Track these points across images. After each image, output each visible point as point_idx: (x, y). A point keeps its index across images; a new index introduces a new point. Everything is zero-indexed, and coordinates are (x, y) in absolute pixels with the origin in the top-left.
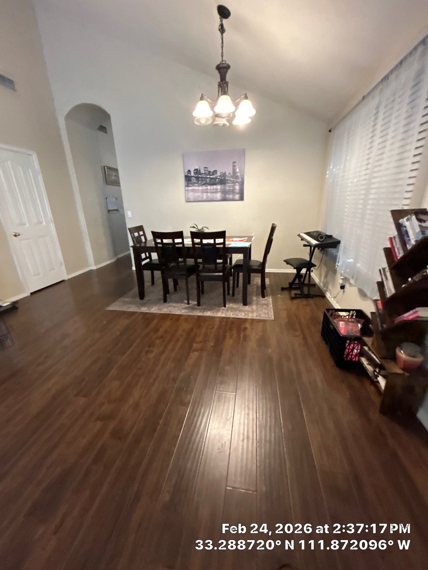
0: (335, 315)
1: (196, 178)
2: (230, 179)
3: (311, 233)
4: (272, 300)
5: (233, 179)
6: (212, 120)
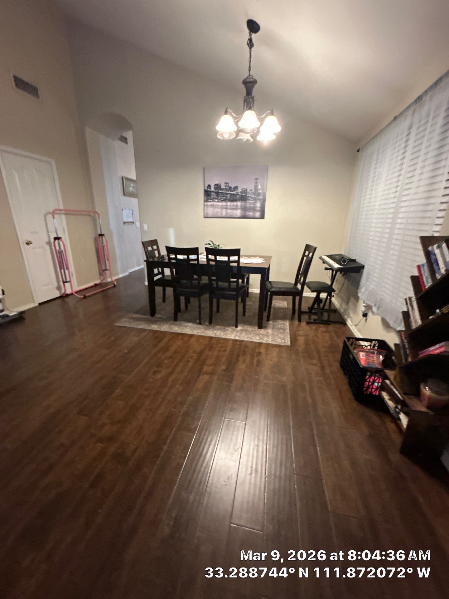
0: (355, 344)
1: (216, 194)
2: (251, 196)
3: (333, 256)
4: (290, 325)
5: (254, 196)
6: (236, 134)
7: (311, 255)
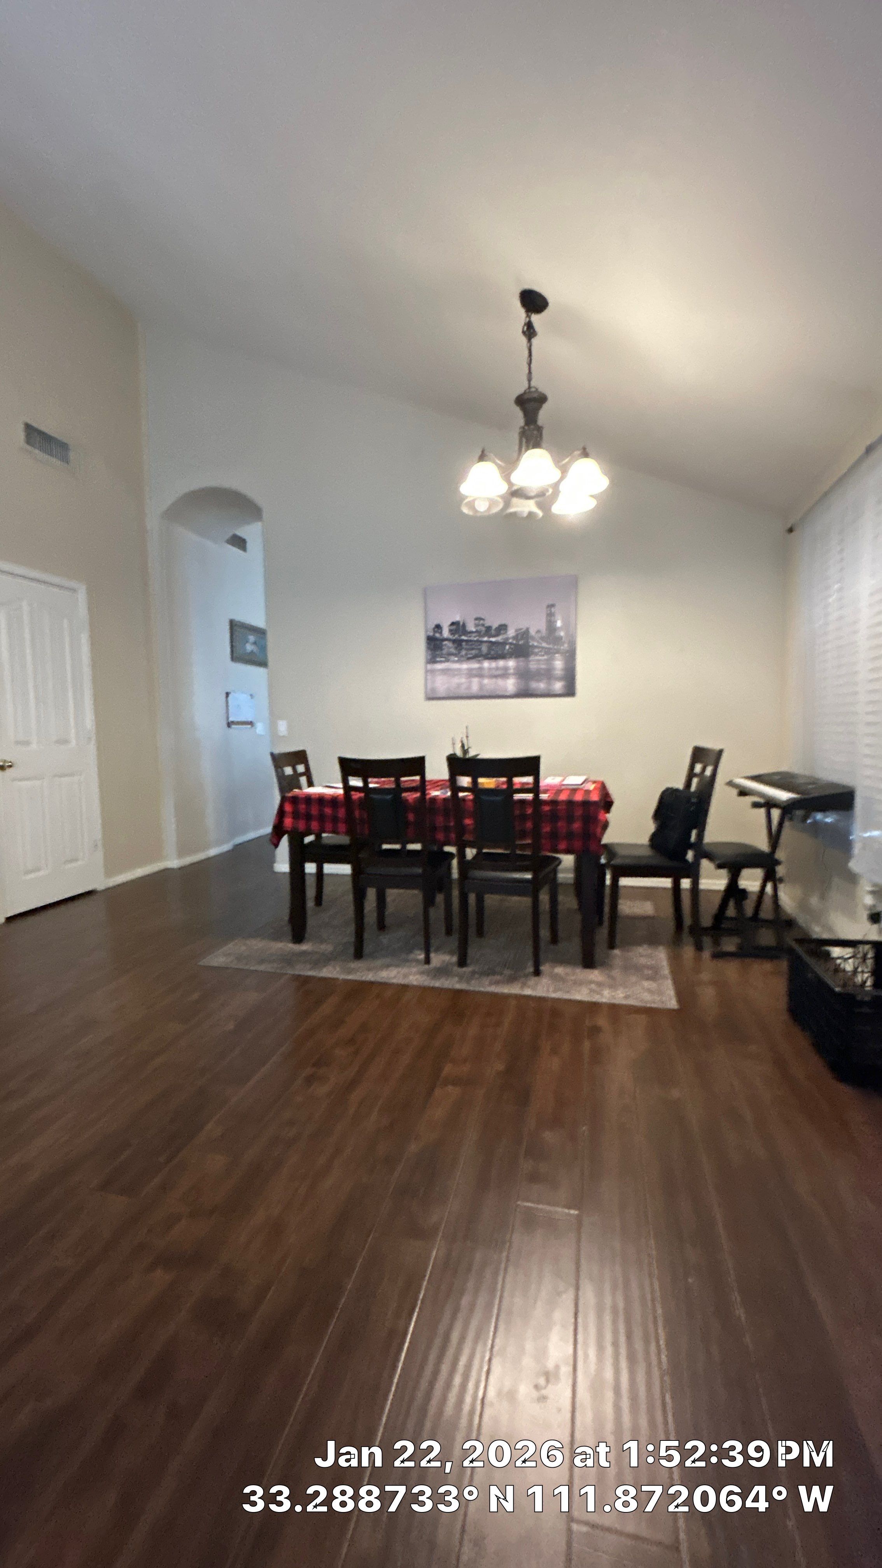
1: (454, 643)
2: (540, 645)
3: (764, 778)
4: (669, 958)
5: (548, 644)
6: (505, 502)
7: (709, 772)
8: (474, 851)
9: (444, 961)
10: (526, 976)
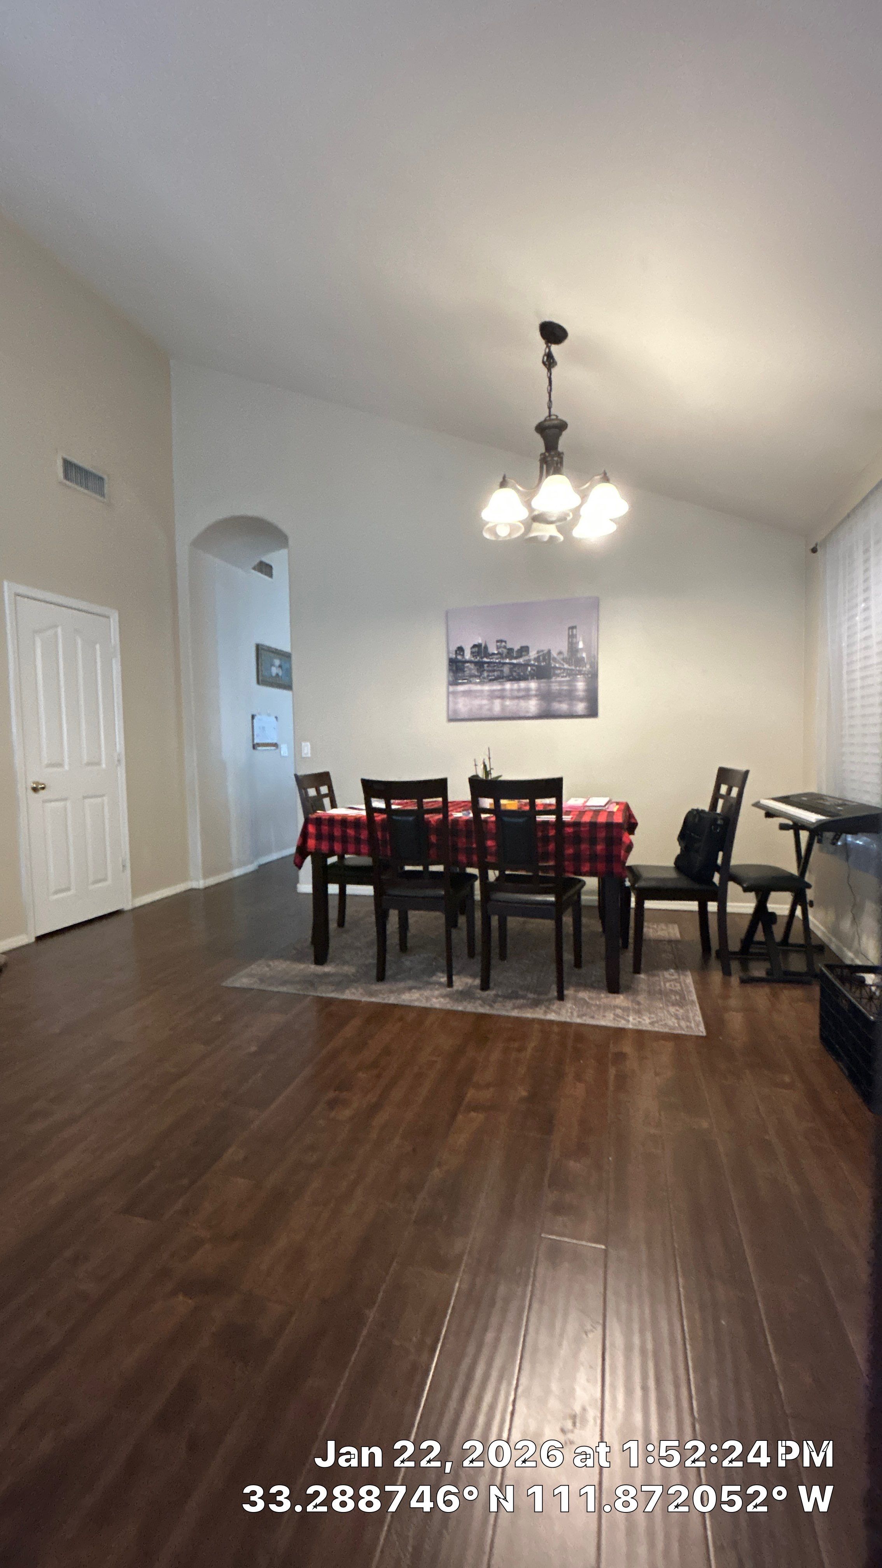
1: (475, 665)
2: (562, 667)
4: (696, 983)
5: (569, 665)
6: (526, 527)
7: (735, 792)
8: (497, 873)
9: (467, 984)
10: (550, 1001)
